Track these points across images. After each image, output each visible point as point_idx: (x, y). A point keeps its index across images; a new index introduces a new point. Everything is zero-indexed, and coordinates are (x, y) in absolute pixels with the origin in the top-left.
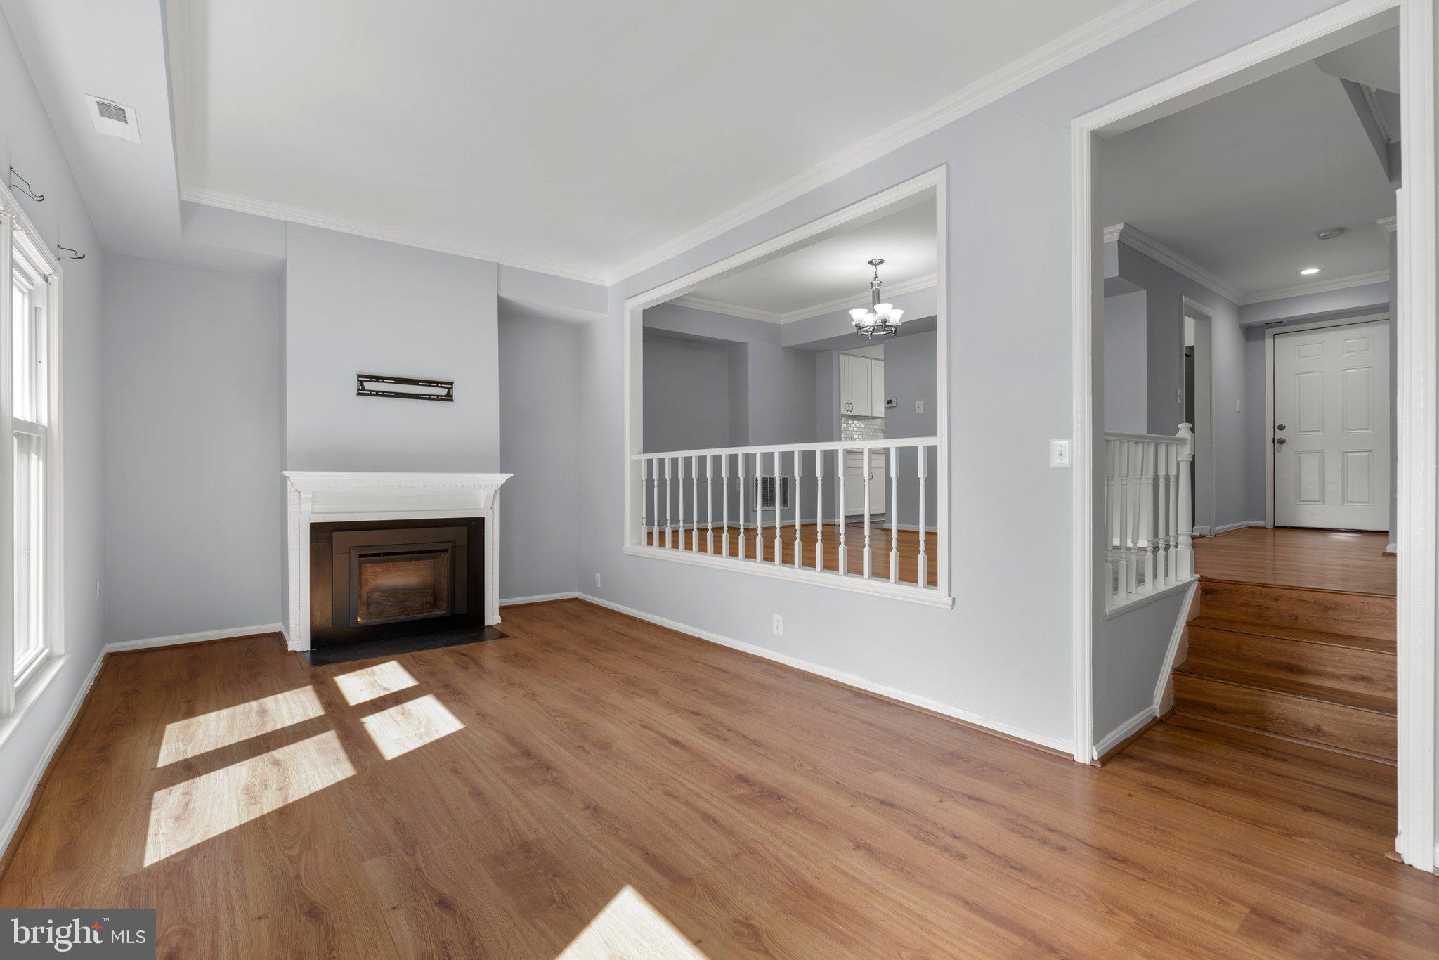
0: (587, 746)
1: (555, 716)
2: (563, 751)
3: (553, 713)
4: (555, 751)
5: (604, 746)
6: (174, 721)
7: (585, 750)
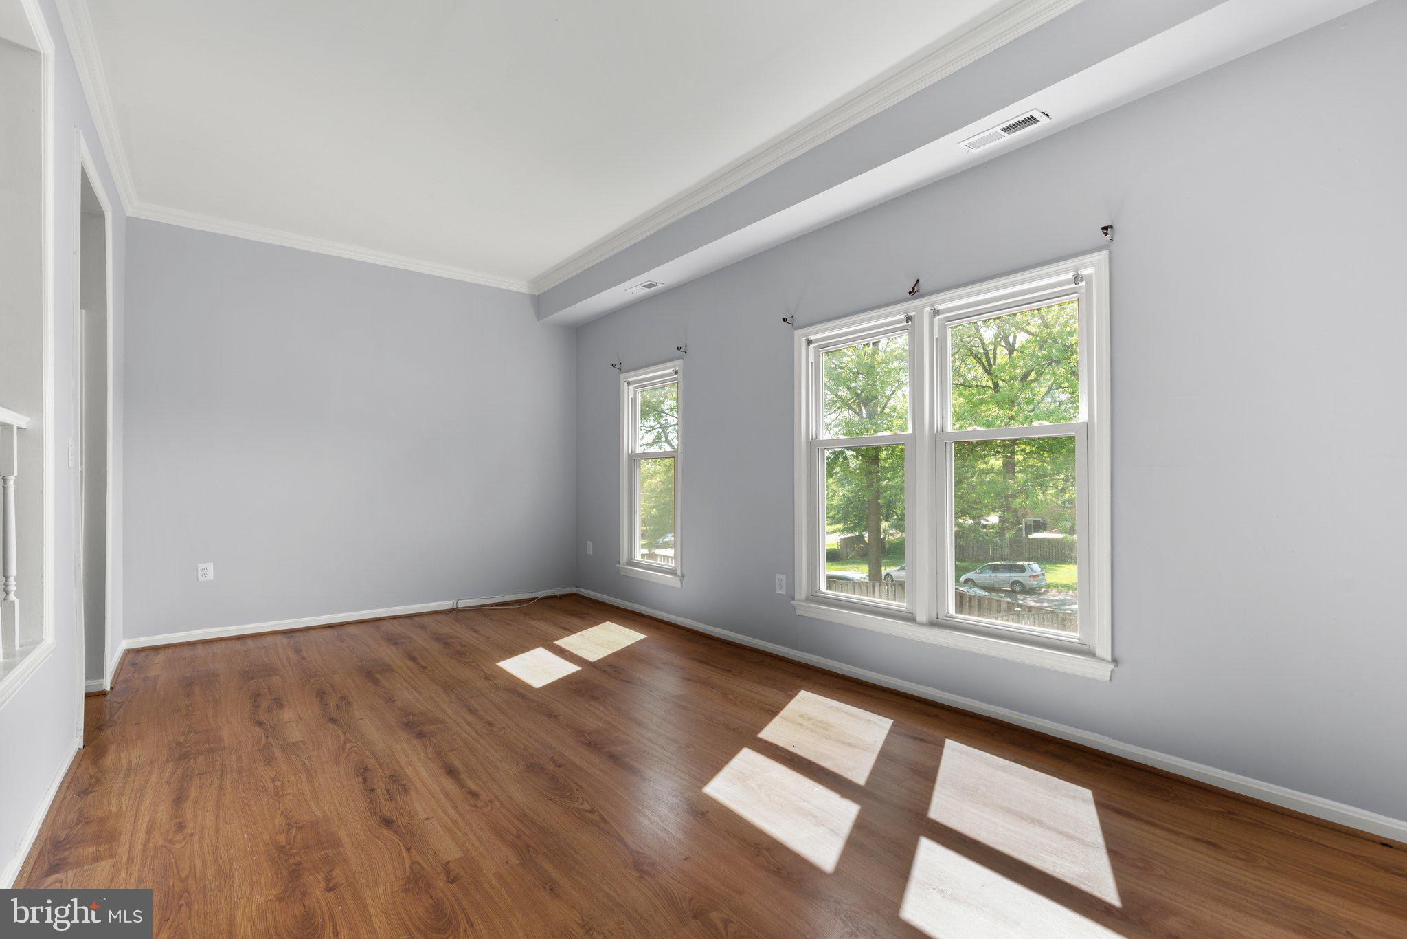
0: (551, 767)
1: (592, 811)
2: (577, 761)
3: (595, 817)
4: (586, 761)
5: (533, 768)
6: (1093, 795)
7: (554, 762)
